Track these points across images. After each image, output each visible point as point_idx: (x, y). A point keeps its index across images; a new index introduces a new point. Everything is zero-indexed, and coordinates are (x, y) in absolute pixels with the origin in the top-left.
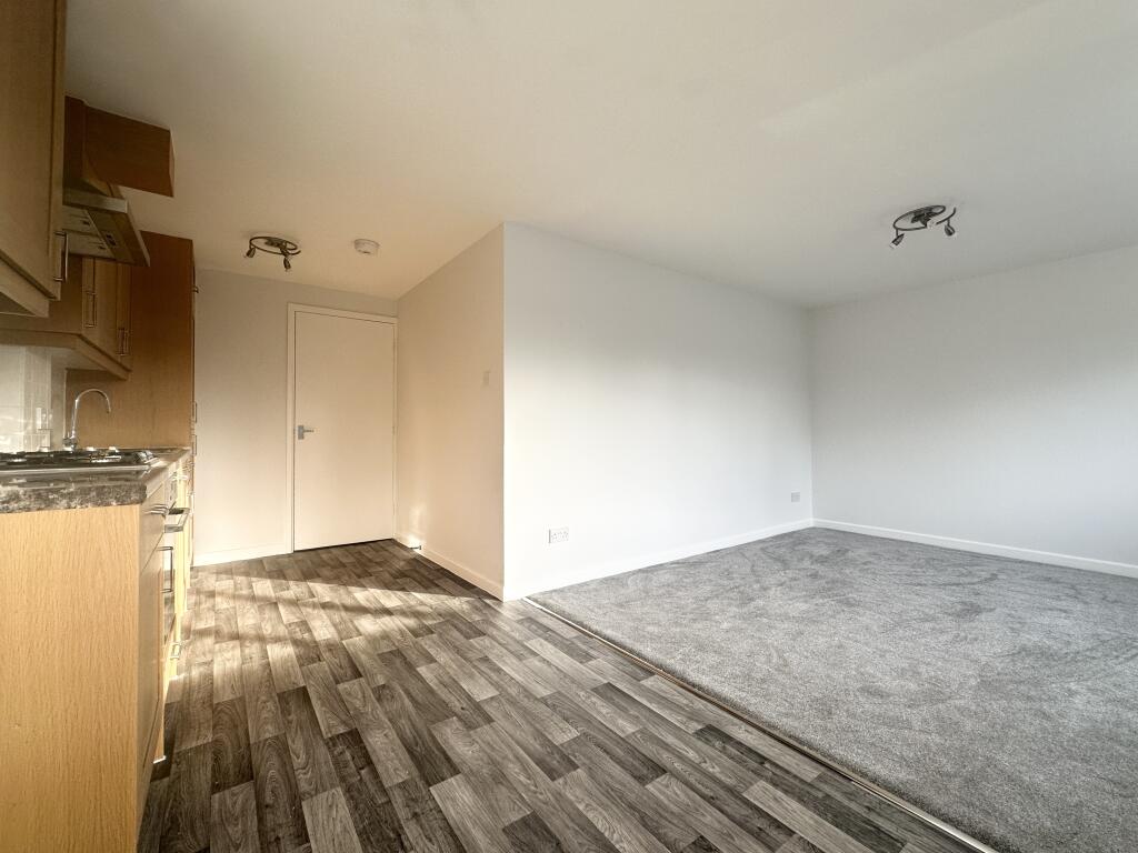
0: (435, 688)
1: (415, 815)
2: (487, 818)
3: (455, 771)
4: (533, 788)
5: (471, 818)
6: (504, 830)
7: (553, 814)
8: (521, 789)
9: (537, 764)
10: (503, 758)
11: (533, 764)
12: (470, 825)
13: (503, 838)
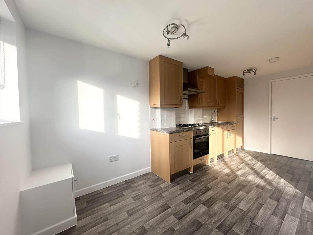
0: (236, 197)
1: (194, 204)
2: (198, 215)
3: (208, 207)
4: (211, 224)
5: (197, 213)
6: (196, 219)
7: (205, 229)
8: (209, 221)
9: (220, 224)
10: (218, 216)
11: (220, 223)
12: (195, 213)
13: (194, 219)
